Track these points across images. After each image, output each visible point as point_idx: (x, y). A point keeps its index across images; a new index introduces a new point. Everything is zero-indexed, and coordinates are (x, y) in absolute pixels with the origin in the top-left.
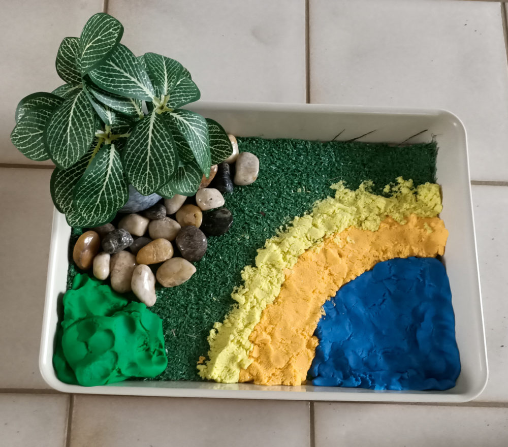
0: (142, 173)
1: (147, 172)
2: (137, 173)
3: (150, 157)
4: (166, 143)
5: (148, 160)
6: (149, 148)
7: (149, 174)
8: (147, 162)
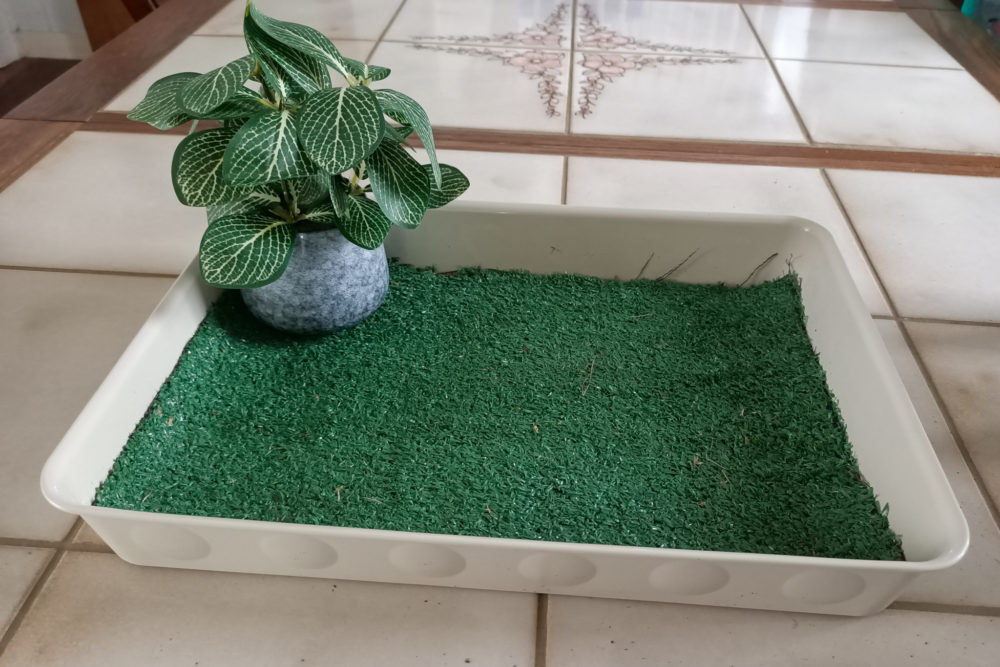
0: (328, 142)
1: (336, 141)
2: (320, 142)
3: (341, 119)
4: (365, 103)
5: (337, 123)
6: (339, 108)
7: (338, 143)
8: (335, 128)
